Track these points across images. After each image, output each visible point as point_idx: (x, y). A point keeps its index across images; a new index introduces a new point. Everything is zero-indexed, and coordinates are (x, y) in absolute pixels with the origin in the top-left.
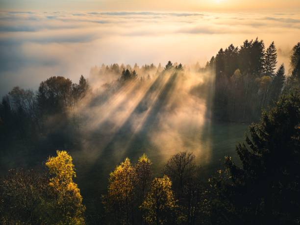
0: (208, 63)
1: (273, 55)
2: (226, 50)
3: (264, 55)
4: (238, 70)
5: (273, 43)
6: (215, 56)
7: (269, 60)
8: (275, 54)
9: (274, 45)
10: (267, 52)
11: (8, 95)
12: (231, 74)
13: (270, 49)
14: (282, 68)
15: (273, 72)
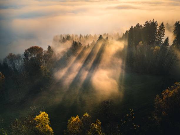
0: (124, 34)
1: (163, 30)
2: (135, 27)
3: (157, 30)
4: (141, 42)
5: (163, 23)
6: (128, 30)
7: (160, 33)
8: (164, 30)
9: (163, 24)
10: (159, 28)
11: (6, 58)
12: (137, 44)
13: (161, 26)
14: (167, 39)
15: (162, 40)
